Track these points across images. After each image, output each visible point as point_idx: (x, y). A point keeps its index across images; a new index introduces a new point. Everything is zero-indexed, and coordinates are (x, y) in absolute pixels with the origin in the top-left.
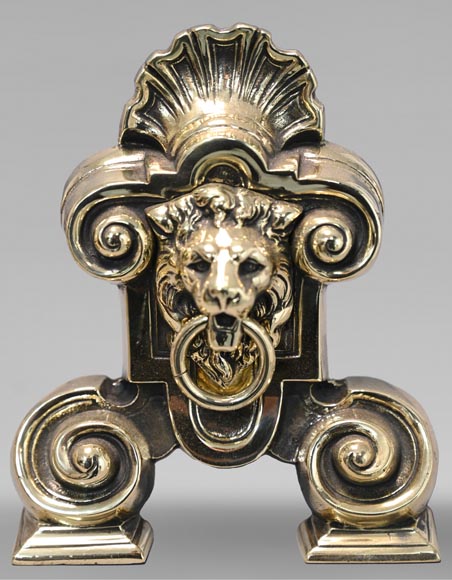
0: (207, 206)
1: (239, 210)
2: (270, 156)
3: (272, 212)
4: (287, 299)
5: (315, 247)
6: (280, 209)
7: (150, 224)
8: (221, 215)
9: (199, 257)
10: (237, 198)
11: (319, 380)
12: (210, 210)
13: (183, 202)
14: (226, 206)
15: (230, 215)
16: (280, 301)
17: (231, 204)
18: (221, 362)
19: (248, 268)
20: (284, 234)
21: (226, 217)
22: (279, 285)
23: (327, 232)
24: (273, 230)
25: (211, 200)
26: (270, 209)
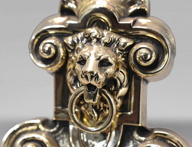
0: (89, 37)
1: (103, 39)
2: (121, 18)
3: (119, 42)
4: (125, 83)
5: (137, 59)
6: (123, 40)
7: (65, 45)
8: (95, 40)
9: (82, 57)
10: (103, 34)
11: (140, 125)
12: (90, 38)
13: (80, 35)
14: (98, 37)
15: (99, 40)
16: (121, 84)
17: (99, 36)
18: (93, 111)
19: (103, 63)
20: (125, 52)
21: (97, 42)
22: (122, 77)
23: (144, 51)
24: (119, 50)
25: (91, 33)
26: (118, 40)
